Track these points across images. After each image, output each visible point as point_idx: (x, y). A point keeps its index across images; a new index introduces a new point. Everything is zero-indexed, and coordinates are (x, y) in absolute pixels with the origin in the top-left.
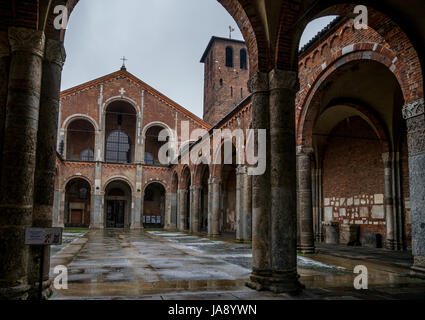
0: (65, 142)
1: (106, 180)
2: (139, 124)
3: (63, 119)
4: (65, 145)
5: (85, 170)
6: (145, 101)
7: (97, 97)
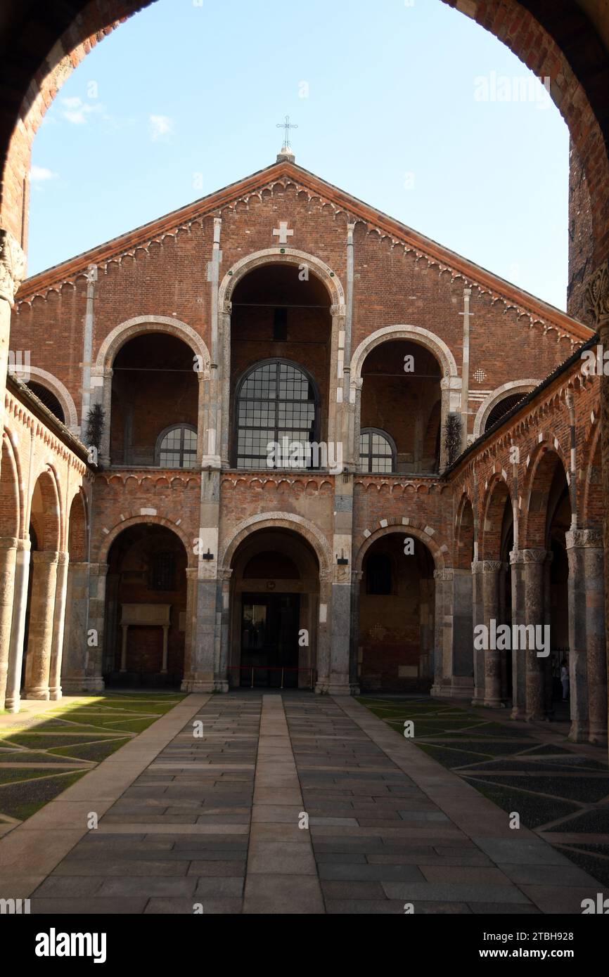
0: (107, 409)
1: (236, 531)
2: (340, 338)
3: (100, 334)
4: (107, 420)
5: (168, 500)
6: (358, 263)
7: (203, 257)
